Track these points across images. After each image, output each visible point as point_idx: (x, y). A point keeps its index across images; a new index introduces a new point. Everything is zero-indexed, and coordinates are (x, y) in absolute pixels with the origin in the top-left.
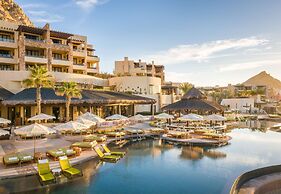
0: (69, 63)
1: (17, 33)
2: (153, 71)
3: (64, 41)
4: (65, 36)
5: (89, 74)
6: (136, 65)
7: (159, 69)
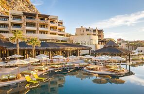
0: (48, 29)
1: (23, 16)
2: (97, 33)
3: (46, 19)
4: (47, 16)
5: (59, 35)
6: (87, 30)
7: (100, 31)
